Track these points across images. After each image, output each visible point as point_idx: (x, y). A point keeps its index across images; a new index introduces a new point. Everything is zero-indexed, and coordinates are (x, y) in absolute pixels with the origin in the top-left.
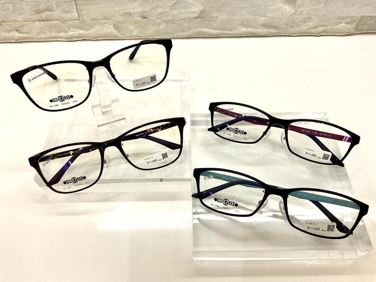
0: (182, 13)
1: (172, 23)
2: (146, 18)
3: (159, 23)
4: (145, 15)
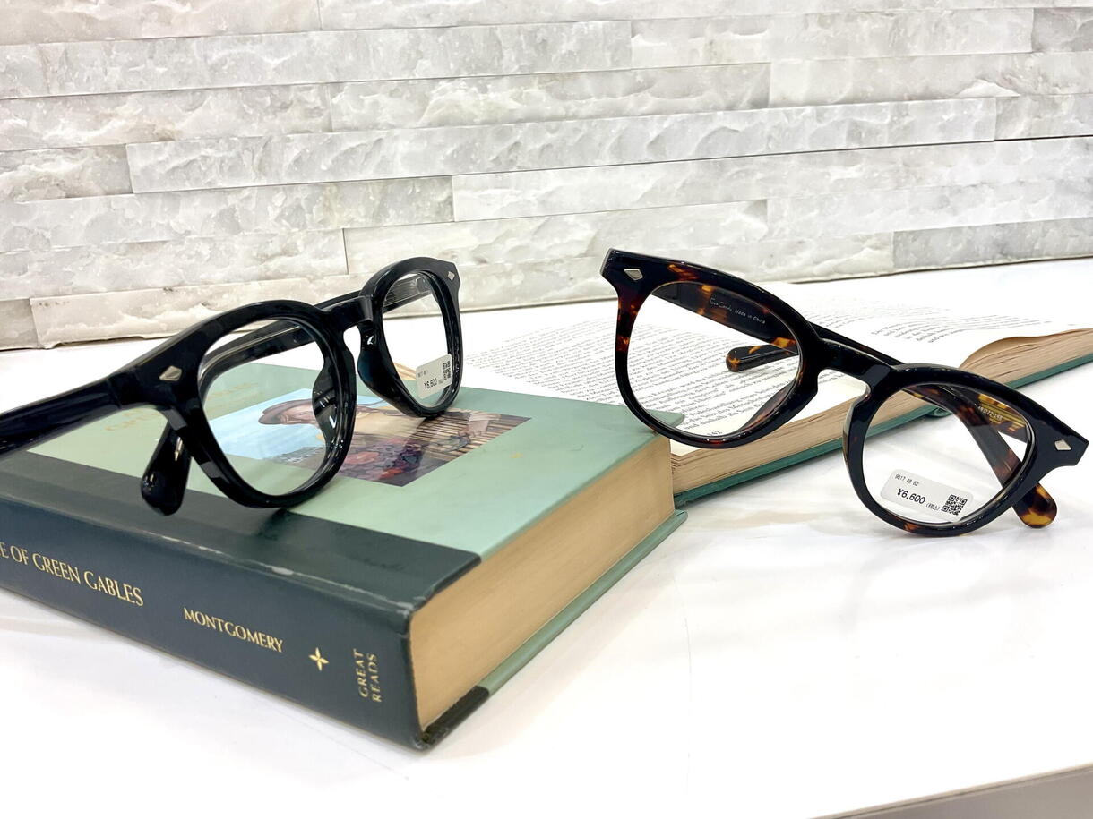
0: (556, 245)
1: (537, 271)
2: (485, 262)
3: (512, 270)
4: (482, 255)
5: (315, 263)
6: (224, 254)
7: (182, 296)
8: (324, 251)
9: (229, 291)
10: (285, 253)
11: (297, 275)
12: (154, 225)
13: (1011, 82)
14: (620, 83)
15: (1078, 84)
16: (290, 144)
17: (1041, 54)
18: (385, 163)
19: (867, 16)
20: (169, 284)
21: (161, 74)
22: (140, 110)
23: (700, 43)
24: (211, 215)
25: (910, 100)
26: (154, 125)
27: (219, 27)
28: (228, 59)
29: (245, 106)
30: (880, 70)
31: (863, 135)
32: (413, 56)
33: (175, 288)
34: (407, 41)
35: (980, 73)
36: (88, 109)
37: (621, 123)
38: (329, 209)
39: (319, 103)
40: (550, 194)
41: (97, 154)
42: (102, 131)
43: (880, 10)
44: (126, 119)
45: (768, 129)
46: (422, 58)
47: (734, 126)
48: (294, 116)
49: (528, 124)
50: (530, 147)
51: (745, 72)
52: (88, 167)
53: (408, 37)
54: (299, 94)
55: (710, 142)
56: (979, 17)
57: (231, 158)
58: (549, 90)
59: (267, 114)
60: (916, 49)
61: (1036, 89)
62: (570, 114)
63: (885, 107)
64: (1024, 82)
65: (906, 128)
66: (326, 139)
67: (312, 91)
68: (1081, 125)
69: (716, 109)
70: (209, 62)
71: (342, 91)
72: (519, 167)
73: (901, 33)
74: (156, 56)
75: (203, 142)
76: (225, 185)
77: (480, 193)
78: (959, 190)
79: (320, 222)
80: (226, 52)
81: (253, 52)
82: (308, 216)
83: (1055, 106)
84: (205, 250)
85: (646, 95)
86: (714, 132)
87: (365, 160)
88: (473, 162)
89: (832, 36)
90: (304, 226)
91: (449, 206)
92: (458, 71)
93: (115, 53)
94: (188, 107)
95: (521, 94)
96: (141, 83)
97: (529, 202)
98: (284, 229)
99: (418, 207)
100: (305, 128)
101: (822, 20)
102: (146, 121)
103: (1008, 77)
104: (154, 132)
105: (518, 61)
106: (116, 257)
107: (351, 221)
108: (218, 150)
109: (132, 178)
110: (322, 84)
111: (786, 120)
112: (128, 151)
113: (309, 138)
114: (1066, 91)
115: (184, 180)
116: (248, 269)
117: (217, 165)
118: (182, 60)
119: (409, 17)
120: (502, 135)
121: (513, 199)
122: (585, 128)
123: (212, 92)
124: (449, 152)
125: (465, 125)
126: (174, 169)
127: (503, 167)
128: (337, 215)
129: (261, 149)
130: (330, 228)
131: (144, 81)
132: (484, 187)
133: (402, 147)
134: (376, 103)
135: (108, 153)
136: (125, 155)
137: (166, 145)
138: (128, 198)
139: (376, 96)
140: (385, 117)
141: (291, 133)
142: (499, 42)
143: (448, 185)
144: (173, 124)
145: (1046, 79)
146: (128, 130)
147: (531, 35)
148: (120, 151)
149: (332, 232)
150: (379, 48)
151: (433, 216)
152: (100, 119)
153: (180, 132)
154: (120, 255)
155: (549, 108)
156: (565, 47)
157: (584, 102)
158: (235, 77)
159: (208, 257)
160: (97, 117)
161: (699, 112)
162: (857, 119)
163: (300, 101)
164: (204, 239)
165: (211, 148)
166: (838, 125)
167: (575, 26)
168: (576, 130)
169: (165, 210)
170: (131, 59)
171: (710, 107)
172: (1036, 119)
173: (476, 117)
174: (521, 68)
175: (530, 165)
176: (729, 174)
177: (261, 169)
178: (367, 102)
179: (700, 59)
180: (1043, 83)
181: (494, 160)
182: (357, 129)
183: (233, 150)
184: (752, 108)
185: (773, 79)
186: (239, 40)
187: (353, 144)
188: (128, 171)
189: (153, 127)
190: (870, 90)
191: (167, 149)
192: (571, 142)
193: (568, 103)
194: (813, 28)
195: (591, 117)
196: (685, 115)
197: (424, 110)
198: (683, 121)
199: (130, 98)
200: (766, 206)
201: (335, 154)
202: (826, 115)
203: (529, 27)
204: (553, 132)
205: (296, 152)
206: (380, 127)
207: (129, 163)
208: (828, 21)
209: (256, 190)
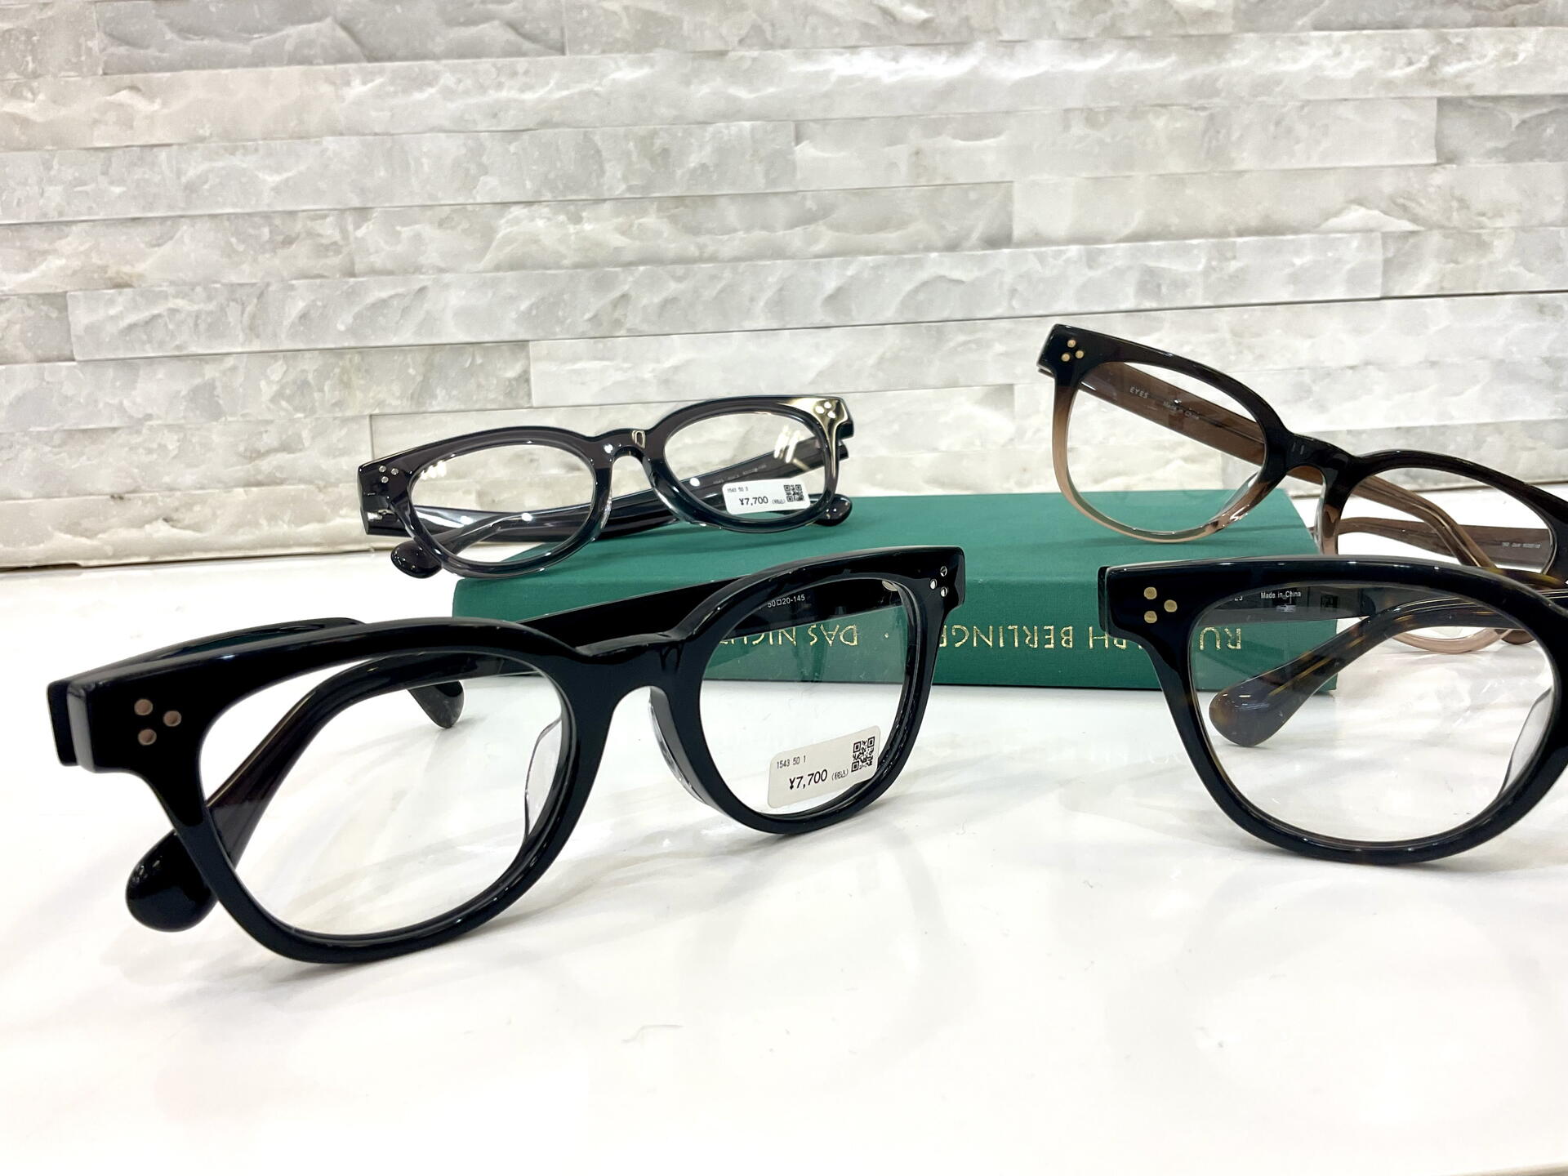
5: (327, 464)
6: (198, 448)
7: (136, 508)
8: (341, 446)
9: (202, 501)
10: (285, 448)
11: (301, 481)
12: (101, 405)
13: (1405, 208)
14: (780, 210)
15: (1519, 211)
16: (293, 293)
17: (1454, 166)
18: (429, 321)
19: (1164, 111)
20: (116, 490)
21: (116, 198)
22: (87, 246)
23: (901, 153)
24: (179, 392)
25: (1240, 234)
26: (107, 266)
27: (201, 132)
28: (211, 176)
29: (233, 240)
30: (1189, 192)
31: (1164, 290)
32: (473, 170)
33: (126, 496)
34: (463, 151)
35: (1352, 196)
36: (18, 244)
37: (779, 269)
38: (347, 385)
39: (337, 237)
40: (676, 369)
41: (29, 306)
42: (34, 274)
43: (1186, 102)
44: (68, 257)
45: (1008, 278)
46: (486, 173)
47: (957, 274)
48: (301, 255)
49: (642, 268)
50: (645, 301)
51: (973, 196)
52: (15, 323)
53: (465, 145)
54: (309, 224)
55: (921, 297)
56: (1345, 111)
57: (210, 313)
58: (674, 220)
59: (263, 253)
60: (1245, 159)
61: (1449, 219)
62: (706, 255)
63: (1198, 246)
64: (1430, 209)
65: (1233, 277)
66: (345, 287)
67: (330, 219)
68: (1529, 276)
69: (929, 249)
70: (184, 180)
71: (370, 220)
72: (629, 330)
73: (1221, 136)
74: (112, 171)
75: (171, 290)
76: (200, 351)
77: (569, 367)
78: (1329, 374)
79: (335, 404)
80: (205, 166)
81: (244, 165)
82: (317, 395)
83: (1482, 245)
84: (172, 442)
85: (821, 227)
86: (925, 284)
87: (402, 316)
88: (561, 322)
89: (1108, 140)
90: (313, 411)
91: (526, 385)
92: (538, 192)
93: (56, 167)
94: (154, 242)
95: (631, 226)
96: (90, 208)
97: (643, 381)
98: (282, 413)
99: (479, 386)
100: (316, 272)
101: (1091, 117)
102: (96, 260)
103: (1401, 201)
104: (107, 276)
105: (625, 178)
106: (47, 449)
107: (381, 403)
108: (191, 301)
109: (73, 339)
110: (342, 211)
111: (1038, 267)
112: (69, 302)
113: (321, 286)
114: (1499, 223)
115: (144, 343)
116: (230, 470)
117: (191, 322)
118: (147, 176)
119: (467, 117)
120: (602, 284)
121: (619, 376)
122: (727, 274)
123: (188, 221)
124: (524, 306)
125: (550, 269)
126: (131, 327)
127: (603, 330)
128: (359, 395)
129: (255, 301)
130: (349, 413)
131: (94, 206)
132: (576, 358)
133: (455, 298)
134: (417, 238)
135: (43, 304)
136: (64, 308)
137: (120, 294)
138: (68, 368)
139: (417, 227)
140: (431, 256)
141: (296, 279)
142: (598, 152)
143: (524, 354)
144: (133, 266)
145: (1463, 204)
146: (69, 272)
147: (645, 142)
148: (58, 301)
149: (354, 419)
150: (424, 160)
151: (501, 398)
152: (33, 258)
153: (141, 276)
154: (54, 447)
155: (673, 246)
156: (693, 161)
157: (726, 237)
158: (220, 199)
159: (176, 452)
160: (30, 254)
161: (902, 253)
162: (1152, 264)
163: (311, 234)
164: (170, 427)
165: (183, 298)
166: (1120, 273)
167: (711, 129)
168: (714, 278)
169: (118, 384)
170: (77, 174)
171: (921, 246)
172: (1452, 265)
173: (564, 257)
174: (630, 189)
175: (645, 328)
176: (952, 344)
177: (253, 330)
178: (404, 236)
179: (901, 176)
180: (1458, 210)
181: (590, 320)
182: (390, 273)
183: (214, 303)
184: (984, 249)
185: (1018, 207)
186: (226, 149)
187: (384, 295)
188: (69, 330)
189: (104, 269)
190: (1174, 221)
191: (120, 299)
192: (709, 294)
193: (702, 239)
194: (1078, 129)
195: (737, 259)
196: (880, 258)
197: (487, 247)
198: (876, 268)
199: (74, 228)
200: (1012, 392)
201: (356, 309)
202: (1102, 259)
203: (641, 130)
204: (679, 279)
205: (301, 305)
206: (423, 270)
207: (70, 319)
208: (1102, 119)
209: (245, 357)
